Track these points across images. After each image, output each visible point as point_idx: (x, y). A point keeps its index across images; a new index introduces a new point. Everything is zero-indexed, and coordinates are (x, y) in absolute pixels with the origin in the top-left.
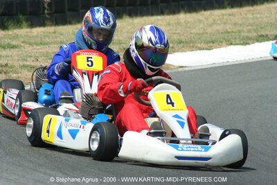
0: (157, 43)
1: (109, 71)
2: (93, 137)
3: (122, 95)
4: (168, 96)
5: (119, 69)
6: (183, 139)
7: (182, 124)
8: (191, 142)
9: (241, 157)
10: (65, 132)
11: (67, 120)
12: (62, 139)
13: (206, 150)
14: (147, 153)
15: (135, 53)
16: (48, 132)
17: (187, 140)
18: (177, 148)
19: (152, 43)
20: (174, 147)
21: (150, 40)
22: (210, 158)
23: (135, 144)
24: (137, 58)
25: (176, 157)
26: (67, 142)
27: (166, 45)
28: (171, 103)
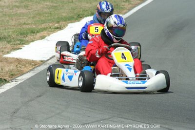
0: (119, 24)
1: (92, 42)
2: (80, 79)
3: (98, 57)
4: (123, 54)
5: (98, 40)
6: (131, 78)
7: (130, 69)
8: (135, 79)
9: (165, 86)
10: (66, 77)
11: (67, 71)
12: (65, 81)
13: (144, 83)
14: (110, 86)
15: (107, 31)
16: (58, 78)
17: (133, 78)
18: (126, 83)
19: (116, 24)
20: (125, 82)
22: (146, 88)
23: (103, 82)
24: (108, 33)
25: (126, 88)
26: (67, 83)
27: (125, 25)
28: (124, 58)
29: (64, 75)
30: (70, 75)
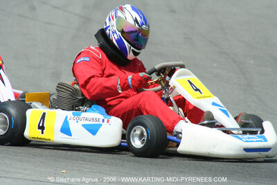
0: (142, 24)
4: (190, 82)
7: (226, 112)
12: (70, 135)
14: (214, 147)
16: (42, 128)
21: (136, 21)
22: (270, 149)
28: (197, 90)
29: (66, 122)
30: (91, 123)
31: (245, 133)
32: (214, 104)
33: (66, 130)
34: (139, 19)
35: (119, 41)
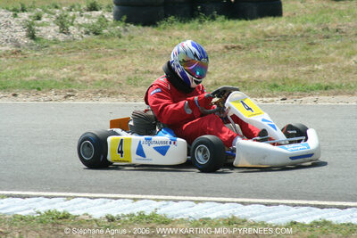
0: (201, 58)
1: (159, 90)
4: (243, 103)
7: (274, 127)
12: (144, 156)
15: (180, 69)
16: (121, 152)
17: (285, 141)
19: (196, 57)
21: (195, 55)
22: (313, 154)
25: (291, 158)
28: (249, 109)
29: (140, 146)
30: (161, 145)
31: (291, 142)
32: (264, 120)
33: (140, 152)
34: (198, 53)
35: (182, 73)
